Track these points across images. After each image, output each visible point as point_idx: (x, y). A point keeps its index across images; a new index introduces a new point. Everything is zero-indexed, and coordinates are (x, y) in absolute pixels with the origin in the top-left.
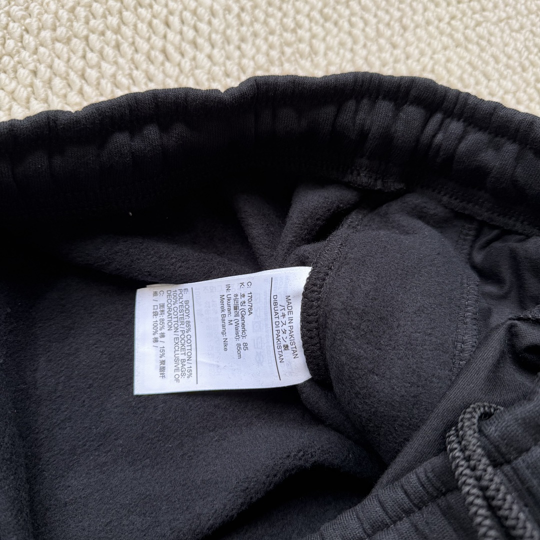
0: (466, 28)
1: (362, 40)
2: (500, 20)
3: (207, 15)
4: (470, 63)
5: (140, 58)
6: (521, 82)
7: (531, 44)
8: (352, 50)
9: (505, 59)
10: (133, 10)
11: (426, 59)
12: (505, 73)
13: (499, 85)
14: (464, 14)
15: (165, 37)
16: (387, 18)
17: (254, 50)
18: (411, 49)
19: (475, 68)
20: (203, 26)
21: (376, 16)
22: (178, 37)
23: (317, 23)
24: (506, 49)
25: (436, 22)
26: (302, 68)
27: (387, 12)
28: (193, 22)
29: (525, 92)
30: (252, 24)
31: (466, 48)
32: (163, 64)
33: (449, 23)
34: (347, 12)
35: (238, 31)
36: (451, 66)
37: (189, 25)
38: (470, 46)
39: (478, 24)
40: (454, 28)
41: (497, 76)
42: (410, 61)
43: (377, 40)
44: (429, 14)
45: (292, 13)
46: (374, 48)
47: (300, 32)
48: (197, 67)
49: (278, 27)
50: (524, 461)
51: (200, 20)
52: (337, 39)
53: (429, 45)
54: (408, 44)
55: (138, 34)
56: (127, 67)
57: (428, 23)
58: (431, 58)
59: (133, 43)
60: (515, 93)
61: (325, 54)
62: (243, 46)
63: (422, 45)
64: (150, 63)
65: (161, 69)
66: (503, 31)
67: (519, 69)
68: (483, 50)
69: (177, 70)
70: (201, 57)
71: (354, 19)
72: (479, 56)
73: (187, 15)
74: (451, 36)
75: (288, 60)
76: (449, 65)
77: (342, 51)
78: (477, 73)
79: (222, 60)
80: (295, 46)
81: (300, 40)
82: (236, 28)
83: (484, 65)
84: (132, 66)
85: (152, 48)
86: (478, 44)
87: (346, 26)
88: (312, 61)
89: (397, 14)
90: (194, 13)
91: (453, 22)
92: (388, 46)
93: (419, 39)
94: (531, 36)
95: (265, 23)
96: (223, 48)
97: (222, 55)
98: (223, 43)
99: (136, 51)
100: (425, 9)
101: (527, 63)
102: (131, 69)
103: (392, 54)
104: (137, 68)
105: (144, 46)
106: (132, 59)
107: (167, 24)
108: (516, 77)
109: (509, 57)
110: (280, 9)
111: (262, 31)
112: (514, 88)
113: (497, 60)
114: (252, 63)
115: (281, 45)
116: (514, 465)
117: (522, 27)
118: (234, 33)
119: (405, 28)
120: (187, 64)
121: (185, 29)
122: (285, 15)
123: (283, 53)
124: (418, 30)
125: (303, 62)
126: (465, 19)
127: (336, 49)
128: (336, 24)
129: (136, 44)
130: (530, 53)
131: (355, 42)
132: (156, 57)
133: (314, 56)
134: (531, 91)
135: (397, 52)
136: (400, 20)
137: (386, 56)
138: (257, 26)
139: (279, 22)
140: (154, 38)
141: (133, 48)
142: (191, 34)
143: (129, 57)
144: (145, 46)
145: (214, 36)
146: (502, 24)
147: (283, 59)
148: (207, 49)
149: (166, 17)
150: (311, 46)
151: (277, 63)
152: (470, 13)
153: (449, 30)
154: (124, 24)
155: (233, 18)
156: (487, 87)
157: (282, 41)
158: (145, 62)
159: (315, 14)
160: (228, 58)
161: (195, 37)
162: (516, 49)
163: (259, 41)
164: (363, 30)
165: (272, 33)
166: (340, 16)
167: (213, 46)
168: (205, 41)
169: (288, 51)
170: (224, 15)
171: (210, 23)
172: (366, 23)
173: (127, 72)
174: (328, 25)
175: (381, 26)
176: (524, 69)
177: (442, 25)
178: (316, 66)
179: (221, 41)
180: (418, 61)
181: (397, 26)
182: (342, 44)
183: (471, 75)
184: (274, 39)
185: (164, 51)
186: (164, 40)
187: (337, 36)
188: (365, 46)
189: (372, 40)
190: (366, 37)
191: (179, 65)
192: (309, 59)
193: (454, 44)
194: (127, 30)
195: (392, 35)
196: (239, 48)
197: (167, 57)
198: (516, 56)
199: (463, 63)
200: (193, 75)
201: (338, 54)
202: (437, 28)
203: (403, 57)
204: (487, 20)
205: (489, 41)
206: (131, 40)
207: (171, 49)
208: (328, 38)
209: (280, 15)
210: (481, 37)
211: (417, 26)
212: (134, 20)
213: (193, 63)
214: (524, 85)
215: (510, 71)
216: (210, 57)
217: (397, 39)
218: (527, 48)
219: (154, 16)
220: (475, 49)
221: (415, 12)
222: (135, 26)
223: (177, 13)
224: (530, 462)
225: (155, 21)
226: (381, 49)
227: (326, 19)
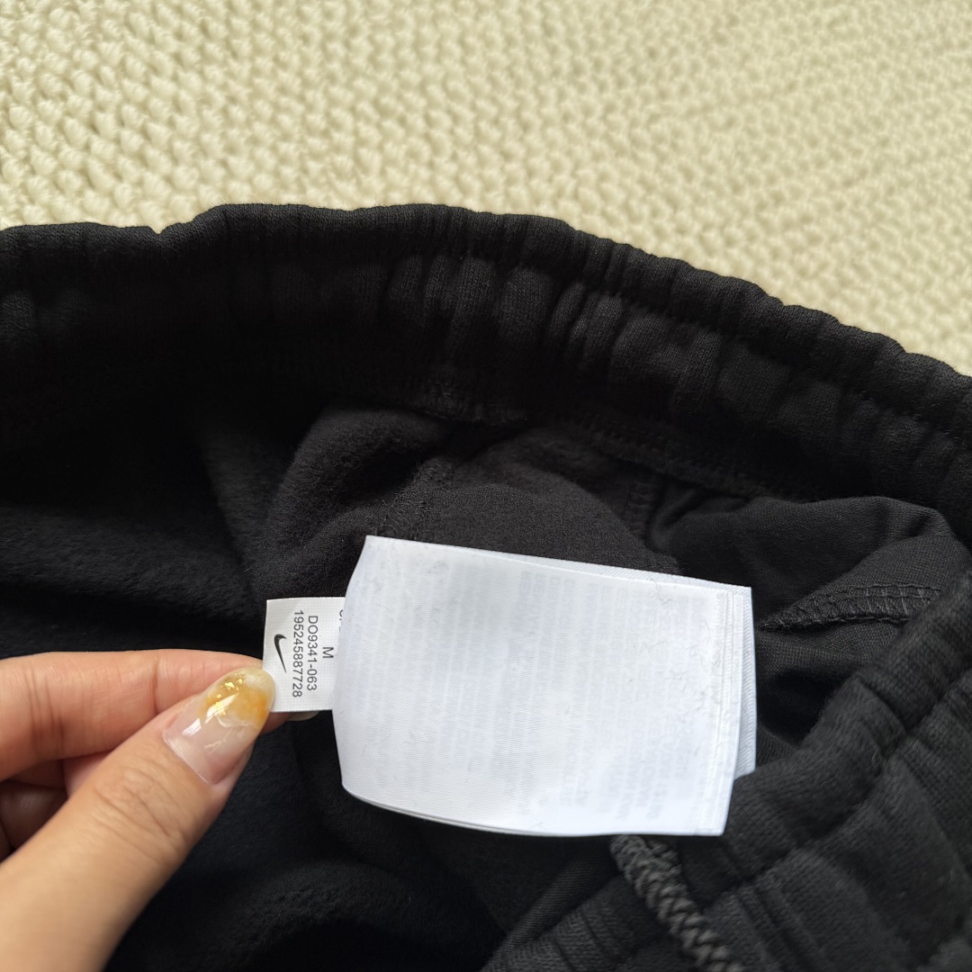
0: (634, 123)
1: (448, 146)
2: (691, 112)
3: (166, 109)
4: (642, 181)
5: (36, 183)
6: (730, 210)
7: (747, 149)
8: (431, 165)
9: (700, 173)
10: (29, 103)
11: (563, 178)
12: (703, 195)
13: (695, 216)
14: (629, 102)
15: (87, 147)
16: (493, 110)
17: (252, 167)
18: (537, 162)
19: (650, 188)
20: (159, 130)
21: (474, 108)
22: (112, 148)
23: (368, 120)
24: (704, 158)
25: (580, 117)
26: (341, 195)
27: (494, 100)
28: (140, 123)
29: (740, 225)
30: (248, 123)
31: (635, 158)
32: (80, 193)
33: (604, 118)
34: (422, 103)
35: (224, 136)
36: (608, 186)
37: (132, 127)
38: (642, 154)
39: (654, 118)
40: (612, 127)
41: (688, 200)
42: (534, 182)
43: (476, 148)
44: (568, 104)
45: (322, 104)
46: (470, 160)
47: (337, 136)
48: (145, 197)
49: (297, 129)
50: (776, 877)
51: (154, 118)
52: (404, 147)
53: (569, 153)
54: (530, 152)
55: (37, 144)
56: (11, 198)
57: (566, 118)
58: (573, 175)
59: (27, 160)
60: (722, 228)
61: (383, 173)
62: (232, 160)
63: (557, 155)
64: (57, 192)
65: (78, 201)
66: (697, 129)
67: (728, 189)
68: (663, 158)
69: (107, 202)
70: (153, 179)
71: (434, 114)
72: (657, 170)
73: (130, 111)
74: (607, 138)
75: (315, 183)
76: (605, 186)
77: (412, 167)
78: (653, 197)
79: (192, 183)
80: (327, 159)
81: (337, 149)
82: (220, 131)
83: (666, 185)
84: (24, 198)
85: (62, 166)
86: (655, 150)
87: (420, 124)
88: (359, 183)
89: (511, 104)
90: (143, 107)
91: (611, 117)
92: (495, 157)
93: (551, 145)
94: (745, 136)
95: (273, 122)
96: (195, 165)
97: (192, 177)
98: (194, 156)
99: (33, 172)
100: (561, 95)
101: (741, 179)
102: (21, 204)
103: (502, 169)
104: (32, 201)
105: (46, 163)
106: (24, 188)
107: (93, 127)
108: (723, 203)
109: (710, 170)
110: (301, 98)
111: (267, 135)
112: (719, 220)
113: (689, 175)
114: (247, 189)
115: (301, 157)
116: (758, 885)
117: (730, 123)
118: (216, 139)
119: (526, 127)
120: (124, 192)
121: (126, 134)
122: (310, 108)
123: (305, 171)
124: (550, 131)
125: (341, 185)
126: (630, 112)
127: (402, 163)
128: (402, 121)
129: (33, 159)
130: (746, 162)
131: (436, 149)
132: (68, 181)
133: (363, 176)
134: (750, 223)
135: (513, 167)
136: (517, 114)
137: (492, 173)
138: (260, 128)
139: (299, 120)
140: (66, 149)
141: (27, 167)
142: (133, 141)
143: (18, 182)
144: (49, 164)
145: (178, 145)
146: (696, 119)
147: (306, 180)
148: (165, 165)
149: (91, 114)
150: (357, 160)
151: (294, 187)
152: (638, 101)
153: (602, 128)
154: (12, 127)
155: (214, 115)
156: (672, 219)
157: (306, 151)
158: (47, 191)
159: (365, 107)
160: (204, 180)
161: (142, 147)
162: (721, 157)
163: (263, 153)
164: (452, 132)
165: (286, 137)
166: (409, 108)
167: (175, 160)
168: (161, 154)
169: (314, 166)
170: (199, 112)
171: (171, 123)
172: (456, 119)
173: (14, 207)
174: (389, 124)
175: (483, 125)
176: (737, 189)
177: (593, 121)
178: (366, 192)
179: (191, 152)
180: (550, 180)
181: (511, 124)
182: (413, 155)
183: (643, 200)
184: (288, 148)
185: (84, 172)
186: (85, 154)
187: (404, 141)
188: (454, 157)
189: (466, 148)
190: (457, 142)
191: (111, 194)
192: (354, 181)
193: (614, 152)
194: (16, 137)
195: (503, 139)
196: (224, 164)
197: (90, 183)
198: (721, 167)
199: (628, 181)
200: (136, 211)
201: (405, 171)
202: (584, 125)
203: (522, 174)
204: (668, 111)
205: (674, 146)
206: (22, 153)
207: (96, 168)
208: (389, 146)
209: (299, 108)
210: (659, 139)
211: (547, 122)
212: (30, 120)
213: (139, 191)
214: (737, 215)
215: (712, 193)
216: (169, 180)
217: (512, 145)
218: (740, 154)
219: (69, 114)
220: (649, 157)
221: (542, 100)
222: (32, 130)
223: (112, 107)
224: (788, 879)
225: (70, 122)
226: (482, 162)
227: (384, 112)
